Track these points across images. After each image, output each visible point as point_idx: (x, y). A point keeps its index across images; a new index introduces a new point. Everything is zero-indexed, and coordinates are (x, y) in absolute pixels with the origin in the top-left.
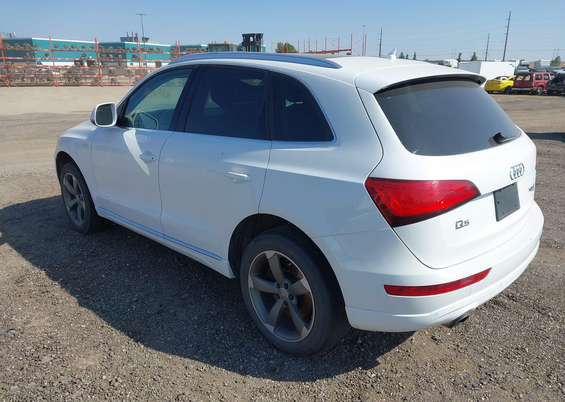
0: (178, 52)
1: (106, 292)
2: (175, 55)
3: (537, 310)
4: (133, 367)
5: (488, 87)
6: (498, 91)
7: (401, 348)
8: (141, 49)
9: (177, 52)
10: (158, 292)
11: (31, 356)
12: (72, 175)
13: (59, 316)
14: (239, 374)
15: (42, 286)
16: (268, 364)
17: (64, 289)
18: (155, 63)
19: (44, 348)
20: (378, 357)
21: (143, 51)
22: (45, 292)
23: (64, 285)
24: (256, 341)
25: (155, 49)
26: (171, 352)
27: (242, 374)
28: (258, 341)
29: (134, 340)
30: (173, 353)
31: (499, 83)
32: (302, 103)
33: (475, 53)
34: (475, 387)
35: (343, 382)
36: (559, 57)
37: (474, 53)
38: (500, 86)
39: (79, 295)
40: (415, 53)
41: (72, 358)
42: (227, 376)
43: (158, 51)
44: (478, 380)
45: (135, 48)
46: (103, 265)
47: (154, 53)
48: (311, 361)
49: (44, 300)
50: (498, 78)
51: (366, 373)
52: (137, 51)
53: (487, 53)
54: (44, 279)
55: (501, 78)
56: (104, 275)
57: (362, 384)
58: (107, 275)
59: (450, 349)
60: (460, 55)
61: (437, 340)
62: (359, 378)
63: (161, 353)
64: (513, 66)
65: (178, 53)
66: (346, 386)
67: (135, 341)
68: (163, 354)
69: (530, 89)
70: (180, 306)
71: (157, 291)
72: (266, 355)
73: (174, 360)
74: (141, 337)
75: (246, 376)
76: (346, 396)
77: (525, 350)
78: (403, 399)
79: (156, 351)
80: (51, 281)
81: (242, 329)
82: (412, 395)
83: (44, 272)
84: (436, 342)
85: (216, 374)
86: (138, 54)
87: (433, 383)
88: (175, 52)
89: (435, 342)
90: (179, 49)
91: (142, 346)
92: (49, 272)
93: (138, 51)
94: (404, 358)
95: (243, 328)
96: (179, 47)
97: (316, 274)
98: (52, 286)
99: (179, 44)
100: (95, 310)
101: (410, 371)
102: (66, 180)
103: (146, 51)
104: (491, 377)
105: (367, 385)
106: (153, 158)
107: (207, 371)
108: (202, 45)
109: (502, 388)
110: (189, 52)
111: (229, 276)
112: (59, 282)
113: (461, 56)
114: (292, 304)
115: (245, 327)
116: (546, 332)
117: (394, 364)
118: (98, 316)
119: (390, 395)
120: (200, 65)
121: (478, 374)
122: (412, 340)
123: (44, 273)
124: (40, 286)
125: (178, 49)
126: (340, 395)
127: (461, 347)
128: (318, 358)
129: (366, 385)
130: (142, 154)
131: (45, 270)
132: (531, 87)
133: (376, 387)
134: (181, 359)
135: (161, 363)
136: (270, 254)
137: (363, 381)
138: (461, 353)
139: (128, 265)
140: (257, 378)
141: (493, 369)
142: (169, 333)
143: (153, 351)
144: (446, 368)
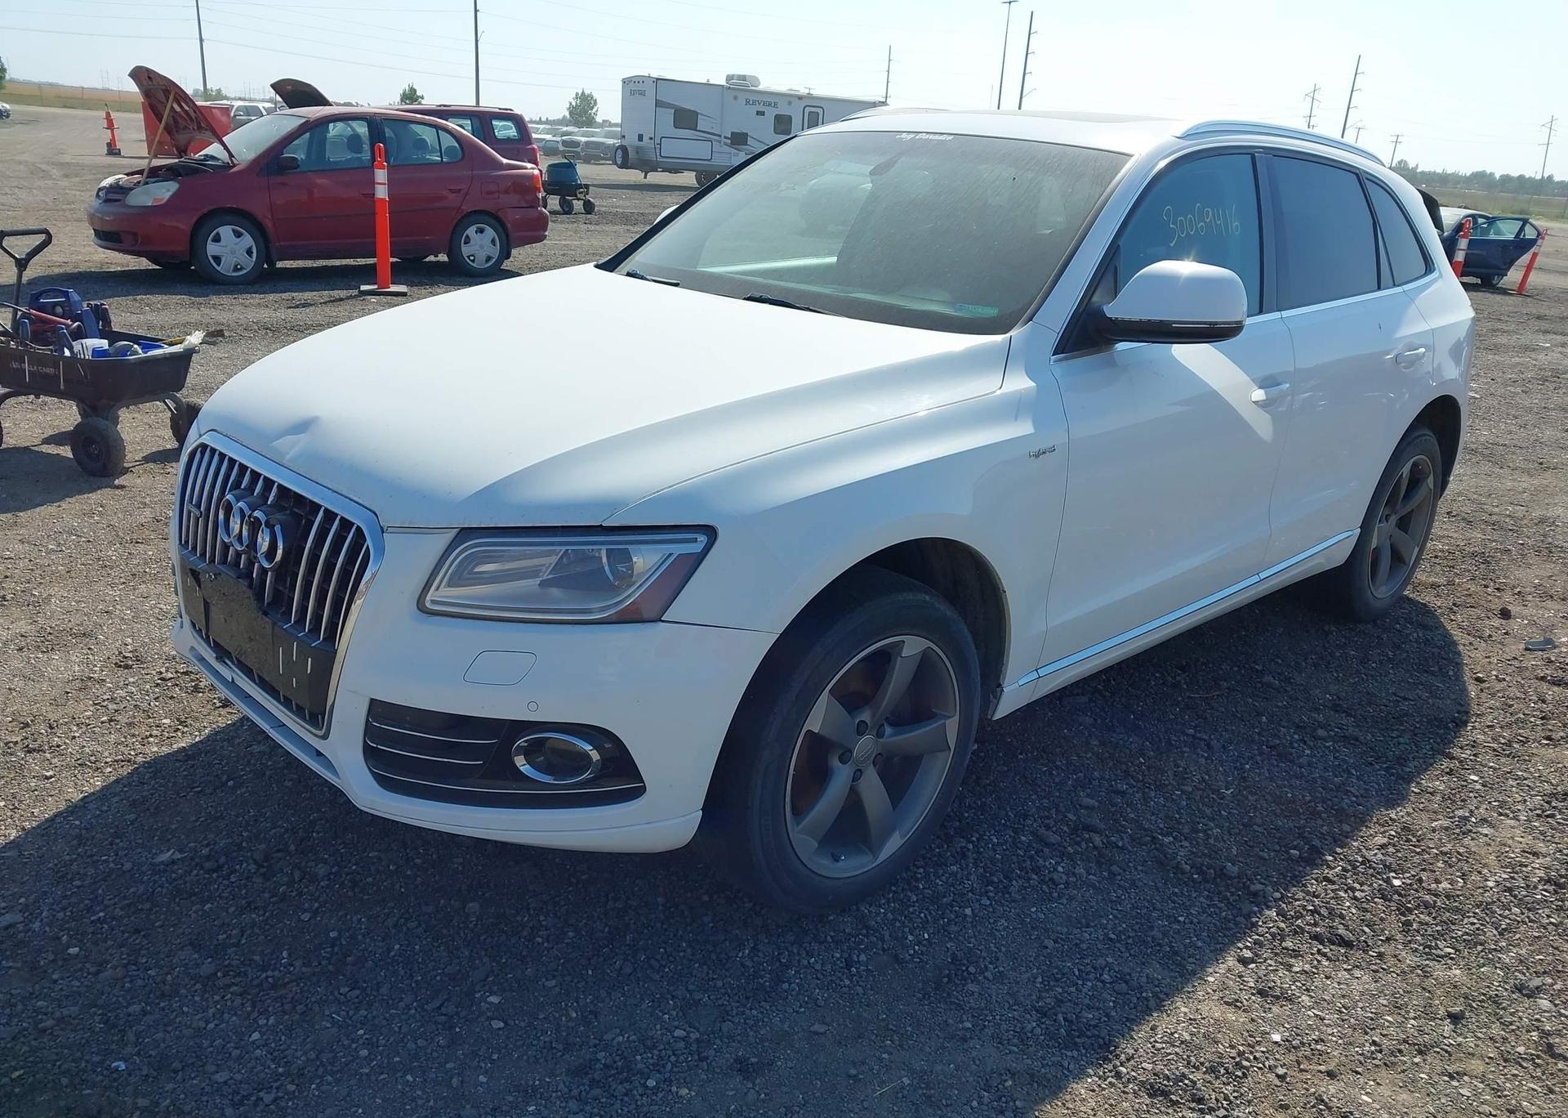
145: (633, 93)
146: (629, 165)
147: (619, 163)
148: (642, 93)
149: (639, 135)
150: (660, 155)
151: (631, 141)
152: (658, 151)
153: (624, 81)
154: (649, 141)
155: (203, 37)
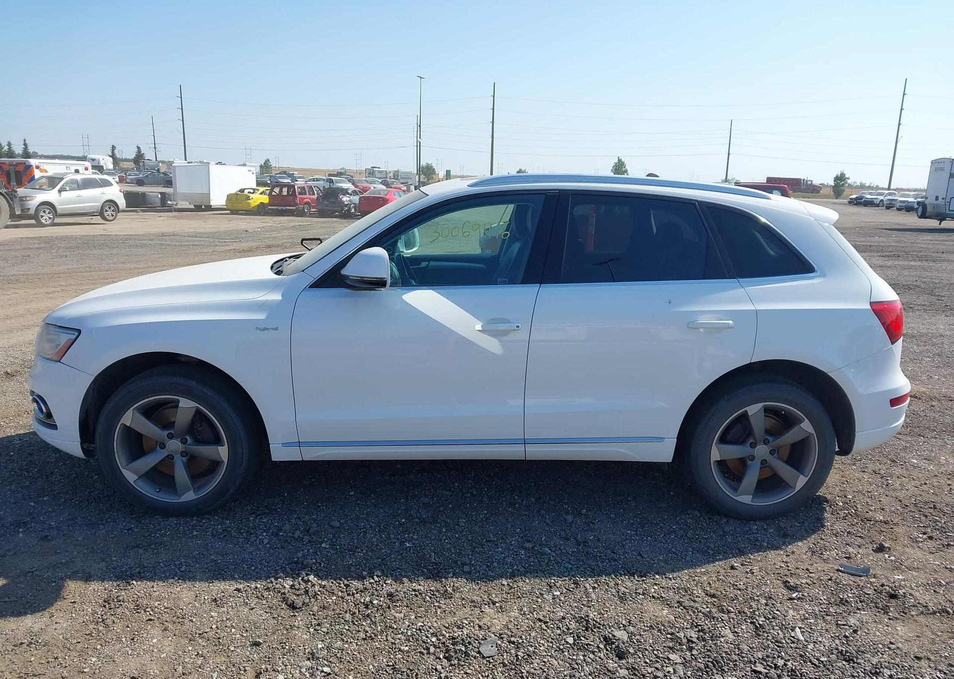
5: (232, 204)
6: (246, 211)
31: (248, 198)
33: (138, 148)
36: (268, 160)
37: (137, 146)
38: (249, 203)
40: (25, 140)
50: (242, 191)
53: (155, 148)
55: (246, 191)
60: (112, 148)
64: (253, 173)
69: (294, 208)
113: (115, 151)
132: (296, 204)
145: (936, 170)
146: (927, 215)
147: (919, 214)
148: (942, 169)
149: (936, 197)
150: (949, 209)
151: (930, 201)
152: (947, 207)
153: (932, 163)
154: (942, 200)
155: (730, 152)
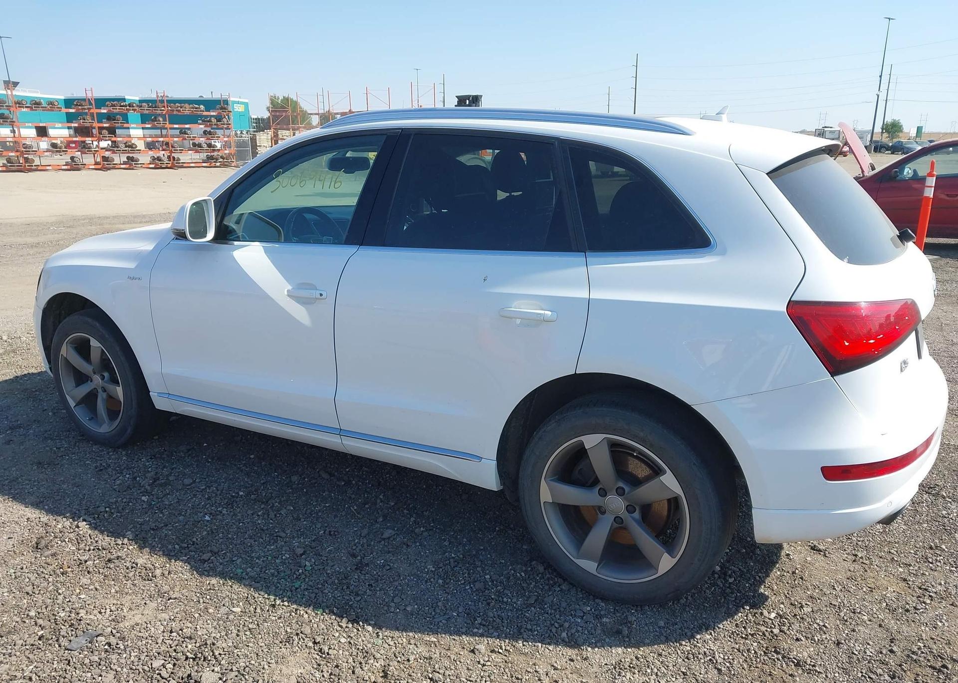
0: (91, 108)
1: (236, 545)
2: (86, 114)
3: (923, 491)
4: (381, 665)
7: (782, 569)
8: (15, 103)
9: (89, 109)
10: (332, 533)
11: (173, 678)
12: (90, 337)
13: (175, 598)
14: (568, 648)
15: (98, 549)
16: (602, 624)
17: (147, 549)
18: (35, 130)
19: (187, 658)
20: (759, 587)
21: (19, 107)
22: (114, 559)
23: (142, 541)
24: (558, 592)
25: (44, 104)
26: (428, 629)
27: (571, 647)
28: (561, 590)
29: (347, 620)
30: (435, 632)
32: (521, 193)
34: (919, 609)
35: (735, 632)
39: (185, 556)
41: (257, 667)
42: (551, 654)
43: (50, 107)
44: (914, 599)
45: (3, 101)
46: (192, 498)
47: (43, 110)
48: (664, 608)
49: (121, 575)
51: (762, 614)
52: (7, 106)
54: (92, 537)
56: (210, 517)
57: (767, 631)
58: (213, 516)
59: (847, 561)
61: (821, 551)
62: (755, 623)
63: (411, 634)
65: (91, 111)
66: (742, 637)
67: (349, 621)
68: (416, 636)
70: (389, 552)
71: (330, 532)
72: (591, 610)
73: (442, 643)
74: (358, 613)
75: (581, 649)
76: (755, 652)
77: (941, 548)
78: (836, 643)
79: (400, 632)
80: (109, 538)
81: (521, 575)
82: (844, 635)
83: (85, 523)
84: (822, 553)
85: (529, 653)
86: (10, 111)
87: (862, 614)
88: (85, 109)
89: (820, 554)
90: (94, 104)
91: (370, 628)
92: (94, 523)
93: (10, 106)
94: (796, 583)
95: (523, 574)
96: (93, 99)
97: (694, 464)
98: (118, 548)
99: (92, 95)
100: (239, 579)
101: (819, 601)
102: (69, 347)
103: (26, 107)
104: (930, 592)
105: (774, 630)
106: (321, 295)
107: (511, 650)
108: (127, 97)
109: (952, 605)
110: (113, 109)
111: (495, 487)
112: (130, 538)
114: (633, 519)
115: (526, 572)
116: (953, 520)
117: (788, 593)
118: (252, 589)
119: (815, 641)
120: (402, 129)
121: (910, 591)
122: (788, 555)
123: (86, 526)
124: (93, 550)
125: (91, 104)
126: (745, 652)
127: (860, 556)
128: (673, 603)
129: (772, 632)
130: (290, 287)
131: (84, 520)
133: (788, 632)
134: (454, 640)
135: (423, 650)
136: (591, 441)
137: (764, 626)
138: (867, 564)
139: (241, 493)
140: (599, 649)
141: (924, 581)
142: (403, 599)
143: (395, 634)
144: (865, 590)
